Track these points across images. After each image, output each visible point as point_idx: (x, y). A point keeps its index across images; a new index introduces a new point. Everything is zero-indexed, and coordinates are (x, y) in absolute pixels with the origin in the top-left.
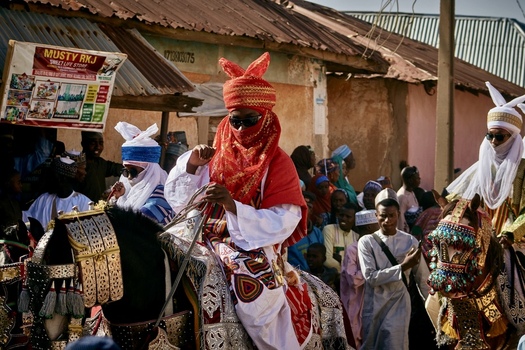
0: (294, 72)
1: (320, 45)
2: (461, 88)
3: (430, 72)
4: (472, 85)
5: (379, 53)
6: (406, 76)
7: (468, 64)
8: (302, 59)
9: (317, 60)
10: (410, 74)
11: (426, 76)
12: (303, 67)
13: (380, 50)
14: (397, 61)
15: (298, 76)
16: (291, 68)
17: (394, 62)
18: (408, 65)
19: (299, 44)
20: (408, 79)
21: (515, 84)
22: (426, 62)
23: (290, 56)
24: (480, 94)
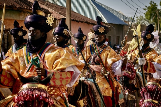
0: (22, 16)
1: (30, 8)
2: (73, 20)
3: (64, 16)
4: (77, 19)
5: (48, 10)
6: (56, 17)
7: (76, 13)
8: (24, 12)
9: (29, 13)
10: (58, 16)
11: (63, 17)
12: (25, 15)
13: (49, 9)
14: (54, 12)
15: (23, 17)
16: (21, 15)
17: (53, 13)
18: (57, 14)
19: (23, 8)
20: (57, 18)
21: (90, 19)
22: (63, 13)
23: (21, 12)
24: (79, 22)
